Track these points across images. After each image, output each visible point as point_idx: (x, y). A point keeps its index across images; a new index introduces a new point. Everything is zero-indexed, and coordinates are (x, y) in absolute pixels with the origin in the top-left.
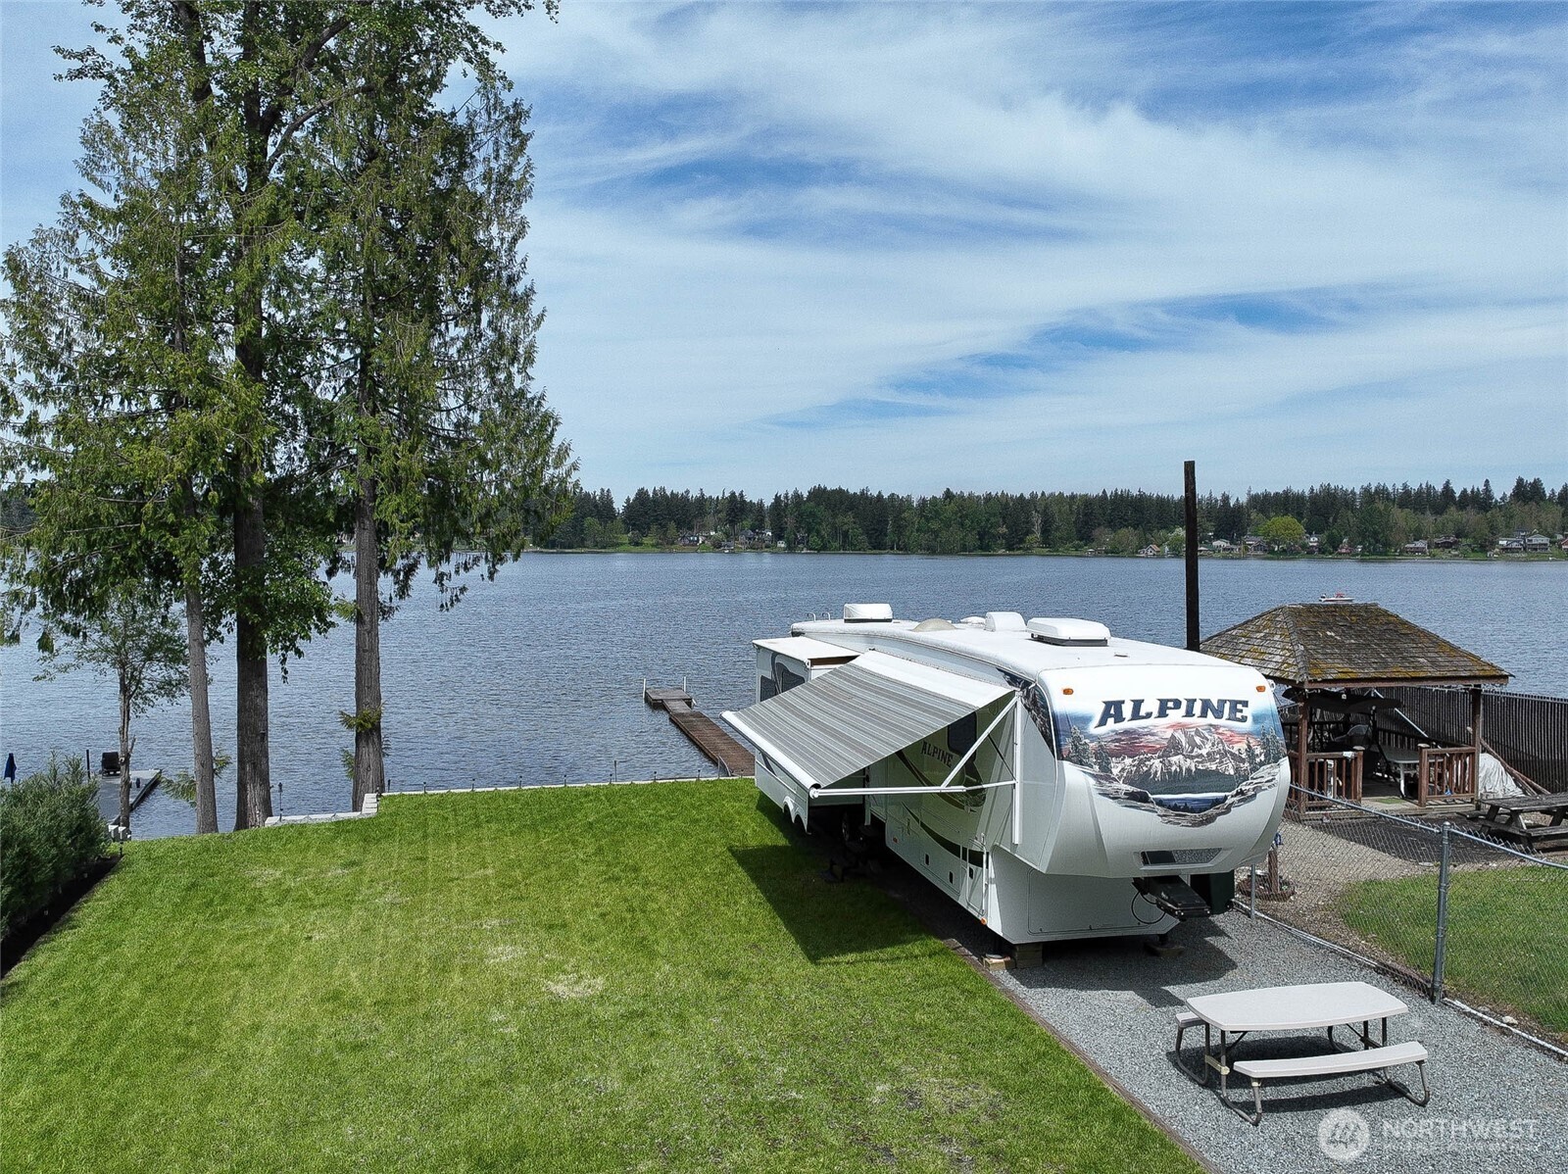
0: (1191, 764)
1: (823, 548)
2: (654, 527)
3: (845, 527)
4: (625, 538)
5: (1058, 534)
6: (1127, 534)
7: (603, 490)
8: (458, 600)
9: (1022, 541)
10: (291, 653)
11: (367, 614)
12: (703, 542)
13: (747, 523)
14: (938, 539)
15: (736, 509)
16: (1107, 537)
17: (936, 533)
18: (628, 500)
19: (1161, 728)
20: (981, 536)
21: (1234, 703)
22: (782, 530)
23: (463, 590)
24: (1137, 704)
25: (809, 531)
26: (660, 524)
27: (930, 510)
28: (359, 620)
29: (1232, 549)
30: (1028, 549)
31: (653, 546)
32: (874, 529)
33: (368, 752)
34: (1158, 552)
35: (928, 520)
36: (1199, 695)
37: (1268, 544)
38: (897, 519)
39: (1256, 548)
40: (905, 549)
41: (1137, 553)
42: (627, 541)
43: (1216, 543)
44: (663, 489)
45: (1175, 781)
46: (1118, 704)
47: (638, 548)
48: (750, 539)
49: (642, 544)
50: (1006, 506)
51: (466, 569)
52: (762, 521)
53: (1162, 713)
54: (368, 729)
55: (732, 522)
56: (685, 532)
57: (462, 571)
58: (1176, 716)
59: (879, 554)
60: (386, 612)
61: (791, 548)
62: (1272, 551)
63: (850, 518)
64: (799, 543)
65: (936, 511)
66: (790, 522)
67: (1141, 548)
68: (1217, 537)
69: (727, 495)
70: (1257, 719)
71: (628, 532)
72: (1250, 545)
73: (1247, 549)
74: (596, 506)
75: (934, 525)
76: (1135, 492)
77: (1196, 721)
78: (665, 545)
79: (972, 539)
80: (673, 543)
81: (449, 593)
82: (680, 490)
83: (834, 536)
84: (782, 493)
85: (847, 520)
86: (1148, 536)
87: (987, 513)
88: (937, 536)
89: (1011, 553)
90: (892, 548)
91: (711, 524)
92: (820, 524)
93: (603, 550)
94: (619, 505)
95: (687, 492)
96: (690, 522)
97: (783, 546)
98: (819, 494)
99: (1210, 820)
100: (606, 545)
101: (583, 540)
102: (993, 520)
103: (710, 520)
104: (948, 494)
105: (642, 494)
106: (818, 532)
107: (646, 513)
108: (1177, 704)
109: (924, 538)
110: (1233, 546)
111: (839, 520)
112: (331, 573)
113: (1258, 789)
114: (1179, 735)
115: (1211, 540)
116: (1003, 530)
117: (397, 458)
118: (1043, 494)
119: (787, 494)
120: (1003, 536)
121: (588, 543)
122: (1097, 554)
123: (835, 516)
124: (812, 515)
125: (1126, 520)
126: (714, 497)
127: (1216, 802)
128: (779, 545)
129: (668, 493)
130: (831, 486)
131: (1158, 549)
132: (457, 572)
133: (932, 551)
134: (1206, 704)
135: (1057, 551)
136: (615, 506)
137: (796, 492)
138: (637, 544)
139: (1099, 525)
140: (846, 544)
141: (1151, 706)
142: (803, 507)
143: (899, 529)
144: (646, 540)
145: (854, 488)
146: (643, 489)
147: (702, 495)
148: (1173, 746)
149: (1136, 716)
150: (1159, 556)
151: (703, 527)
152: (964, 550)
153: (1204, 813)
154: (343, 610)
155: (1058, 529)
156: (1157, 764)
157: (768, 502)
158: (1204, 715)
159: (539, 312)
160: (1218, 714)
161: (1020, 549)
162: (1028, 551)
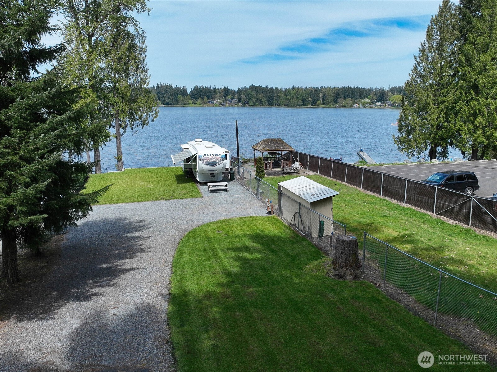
0: (213, 161)
1: (253, 105)
2: (200, 98)
3: (260, 98)
4: (191, 102)
5: (327, 100)
6: (349, 100)
7: (183, 86)
8: (136, 133)
9: (316, 103)
10: (104, 144)
11: (118, 137)
12: (216, 103)
13: (230, 97)
14: (290, 102)
15: (226, 92)
16: (342, 101)
17: (289, 100)
18: (192, 89)
19: (210, 157)
20: (303, 101)
21: (219, 155)
22: (241, 99)
23: (137, 131)
24: (208, 154)
25: (249, 100)
26: (202, 97)
27: (287, 92)
28: (117, 138)
29: (381, 105)
30: (318, 105)
31: (200, 104)
32: (270, 99)
33: (120, 164)
34: (358, 106)
35: (286, 96)
36: (215, 153)
37: (393, 104)
38: (277, 95)
39: (389, 105)
40: (279, 105)
41: (351, 106)
42: (191, 103)
43: (377, 103)
44: (203, 86)
45: (210, 163)
46: (206, 154)
47: (195, 105)
48: (230, 102)
49: (196, 104)
50: (311, 92)
51: (138, 126)
52: (234, 96)
53: (210, 155)
54: (120, 160)
55: (225, 97)
56: (210, 100)
57: (137, 127)
58: (212, 156)
59: (271, 107)
60: (122, 136)
61: (243, 105)
62: (394, 106)
63: (262, 95)
64: (246, 103)
65: (289, 93)
66: (243, 97)
67: (353, 105)
68: (377, 101)
69: (223, 87)
70: (222, 156)
71: (192, 100)
72: (387, 104)
73: (386, 105)
74: (181, 91)
75: (289, 97)
76: (352, 87)
77: (214, 156)
78: (204, 104)
79: (300, 102)
80: (206, 103)
81: (134, 132)
82: (208, 86)
83: (257, 101)
84: (240, 87)
85: (261, 96)
86: (356, 101)
87: (305, 94)
88: (289, 101)
89: (313, 106)
90: (275, 105)
91: (218, 97)
92: (253, 97)
93: (184, 106)
94: (189, 91)
95: (211, 87)
96: (211, 97)
97: (241, 104)
98: (252, 87)
99: (215, 166)
100: (185, 104)
101: (177, 102)
102: (307, 96)
103: (218, 96)
104: (293, 87)
105: (196, 87)
106: (252, 100)
107: (197, 94)
108: (212, 154)
109: (285, 102)
110: (382, 104)
111: (259, 96)
112: (110, 127)
113: (220, 163)
114: (212, 158)
115: (375, 102)
116: (310, 99)
117: (123, 107)
118: (325, 87)
119: (242, 87)
120: (310, 101)
121: (179, 103)
122: (340, 107)
123: (257, 95)
124: (250, 94)
125: (349, 96)
126: (219, 88)
127: (215, 165)
128: (240, 104)
129: (204, 87)
130: (256, 85)
131: (358, 105)
132: (136, 127)
133: (288, 106)
134: (216, 154)
135: (327, 106)
136: (187, 91)
137: (245, 87)
138: (195, 104)
139: (341, 97)
140: (261, 103)
141: (209, 155)
142: (247, 92)
143: (278, 99)
144: (197, 102)
145: (263, 85)
146: (196, 86)
147: (215, 88)
148: (211, 159)
149: (207, 156)
150: (359, 107)
151: (216, 98)
152: (298, 106)
153: (214, 166)
154: (113, 136)
155: (327, 99)
156: (209, 161)
157: (236, 90)
158: (215, 155)
159: (150, 75)
160: (217, 155)
161: (315, 105)
162: (318, 106)
